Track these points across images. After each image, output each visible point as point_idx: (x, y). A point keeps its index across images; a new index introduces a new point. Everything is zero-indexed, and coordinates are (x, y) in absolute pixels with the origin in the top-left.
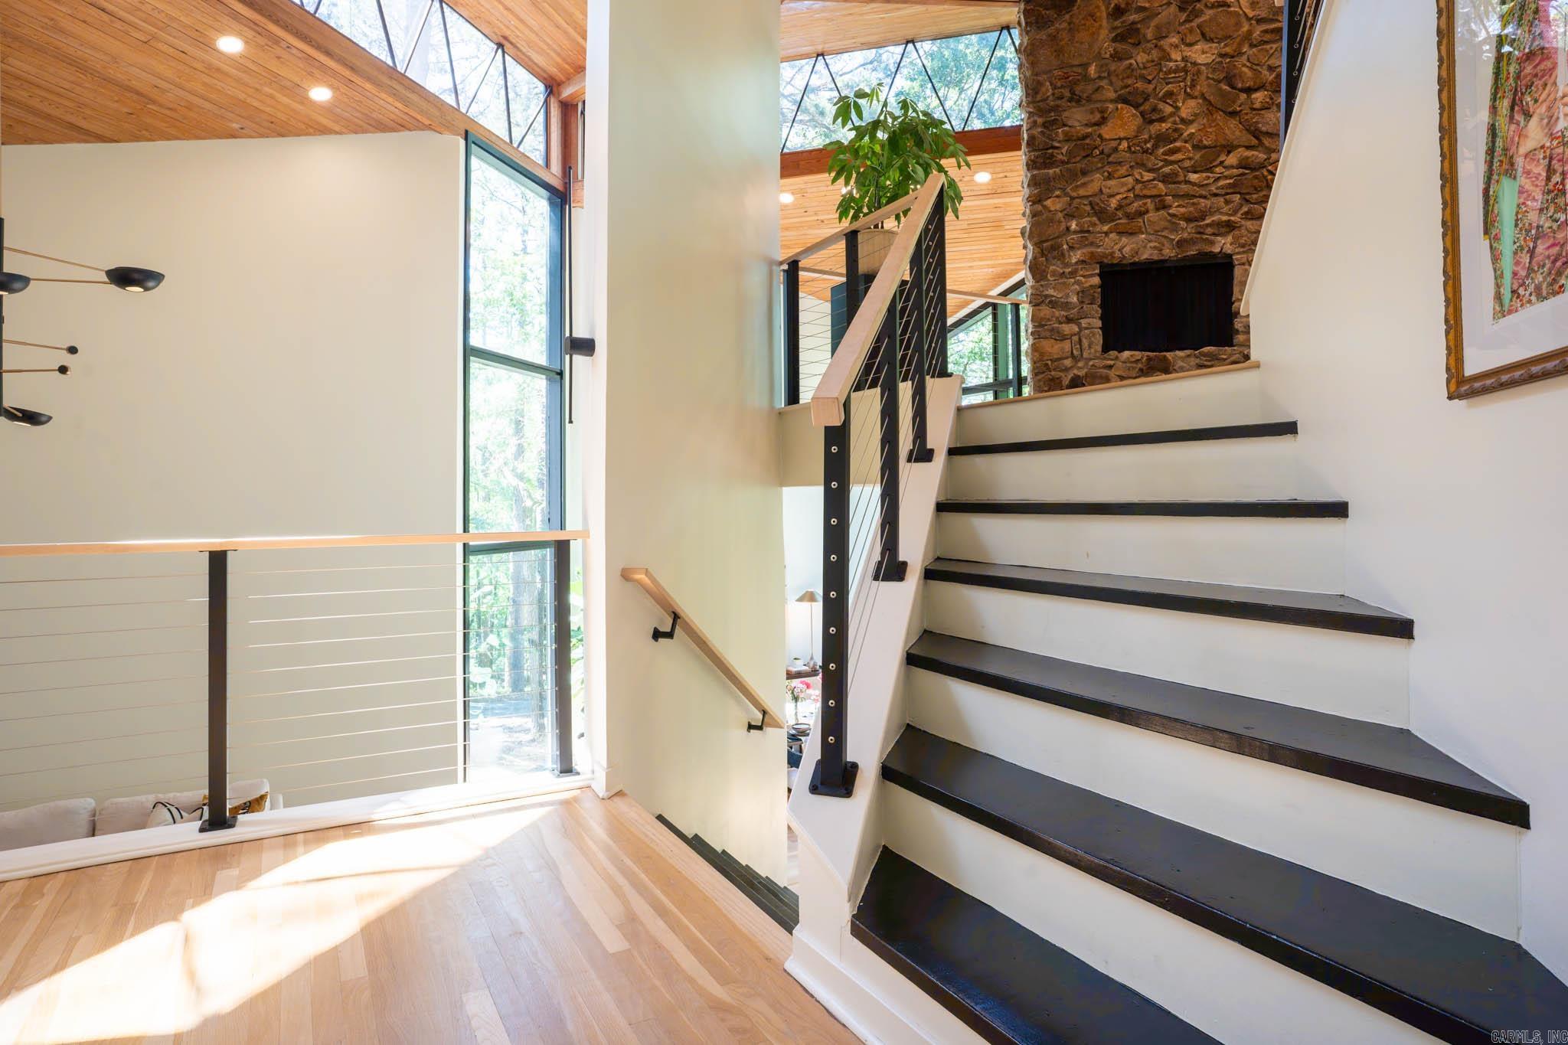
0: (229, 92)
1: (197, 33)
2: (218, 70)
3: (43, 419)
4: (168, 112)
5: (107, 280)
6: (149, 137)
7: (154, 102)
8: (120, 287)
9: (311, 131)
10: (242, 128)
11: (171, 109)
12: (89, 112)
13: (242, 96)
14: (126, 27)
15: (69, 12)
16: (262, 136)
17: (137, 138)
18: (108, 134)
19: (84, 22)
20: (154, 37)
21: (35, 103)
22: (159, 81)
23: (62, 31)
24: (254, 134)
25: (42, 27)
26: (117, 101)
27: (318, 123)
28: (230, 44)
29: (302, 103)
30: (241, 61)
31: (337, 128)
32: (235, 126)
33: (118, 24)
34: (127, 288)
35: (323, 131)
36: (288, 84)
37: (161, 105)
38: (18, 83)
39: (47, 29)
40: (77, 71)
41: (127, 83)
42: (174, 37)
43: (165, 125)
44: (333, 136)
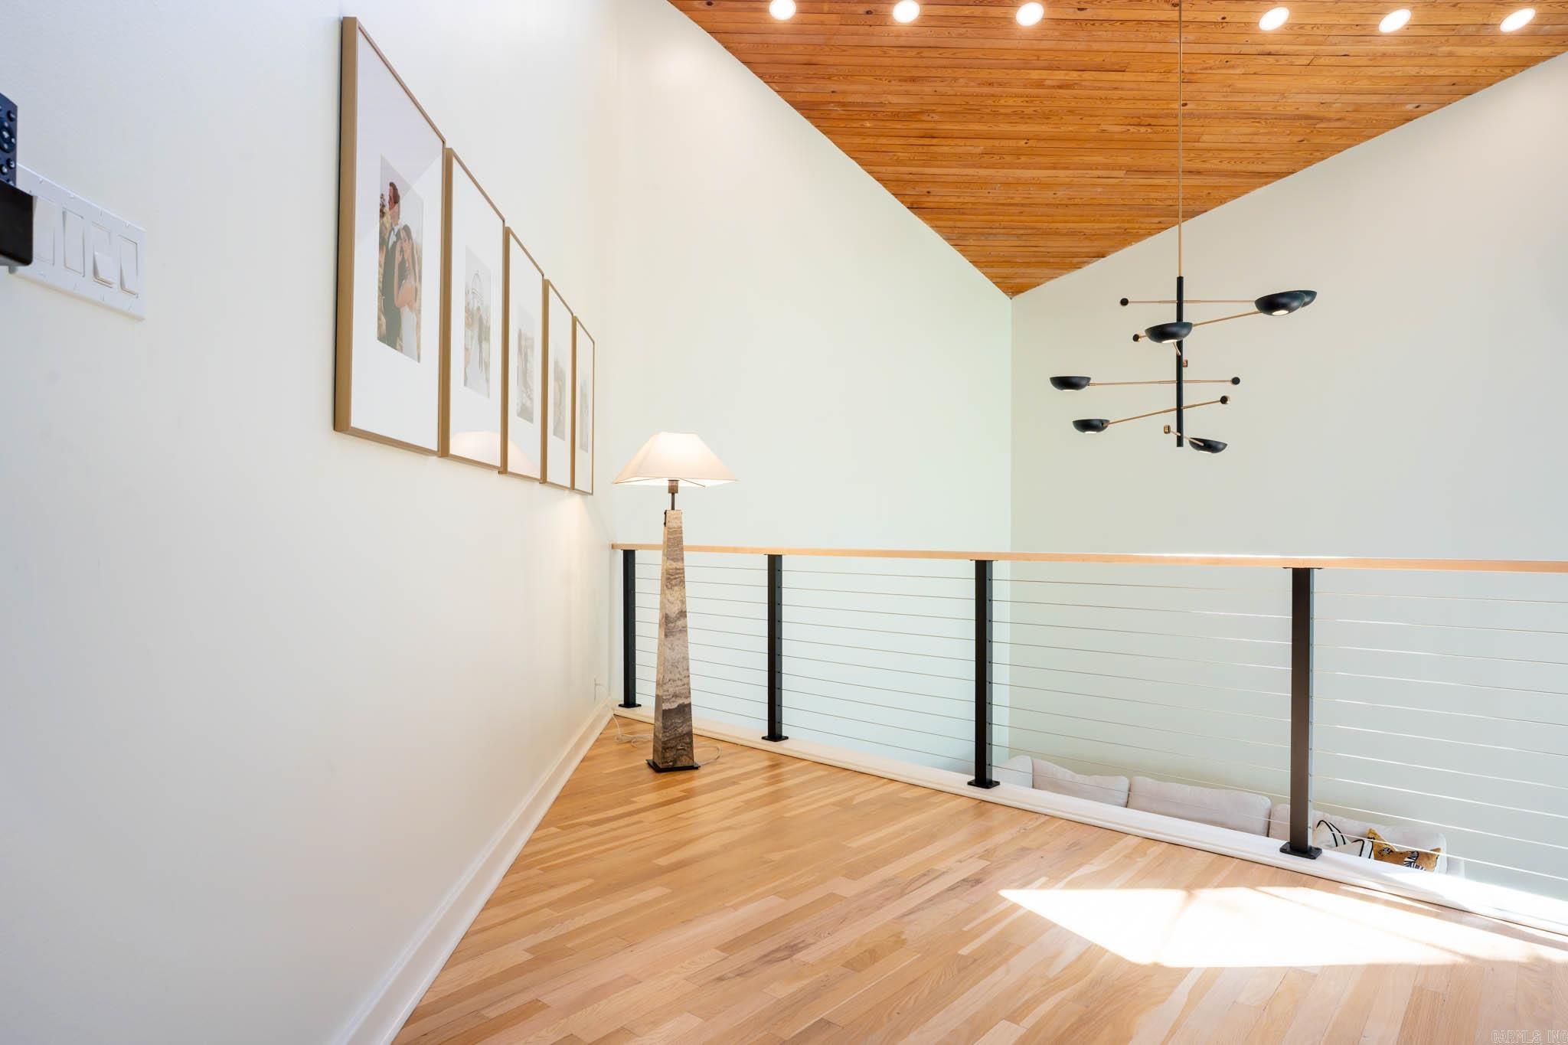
0: (1399, 74)
1: (1358, 27)
2: (1384, 55)
3: (1221, 446)
4: (1338, 124)
5: (1257, 310)
6: (1321, 156)
7: (1322, 119)
8: (1268, 314)
9: (1508, 71)
10: (1417, 107)
11: (1339, 120)
12: (1266, 155)
13: (1413, 71)
14: (1290, 59)
15: (1243, 71)
16: (1442, 105)
17: (1310, 162)
18: (1284, 168)
19: (1255, 74)
20: (1316, 56)
21: (1225, 166)
22: (1325, 96)
23: (1240, 92)
24: (1433, 106)
25: (1224, 96)
26: (1289, 135)
27: (1516, 57)
28: (1395, 21)
29: (1492, 44)
30: (1411, 32)
31: (1546, 52)
32: (1410, 107)
33: (1283, 60)
34: (1274, 314)
35: (1524, 64)
36: (1471, 30)
37: (1329, 120)
38: (1210, 154)
39: (1227, 96)
40: (1253, 122)
41: (1297, 112)
42: (1335, 44)
43: (1333, 138)
44: (1541, 66)
